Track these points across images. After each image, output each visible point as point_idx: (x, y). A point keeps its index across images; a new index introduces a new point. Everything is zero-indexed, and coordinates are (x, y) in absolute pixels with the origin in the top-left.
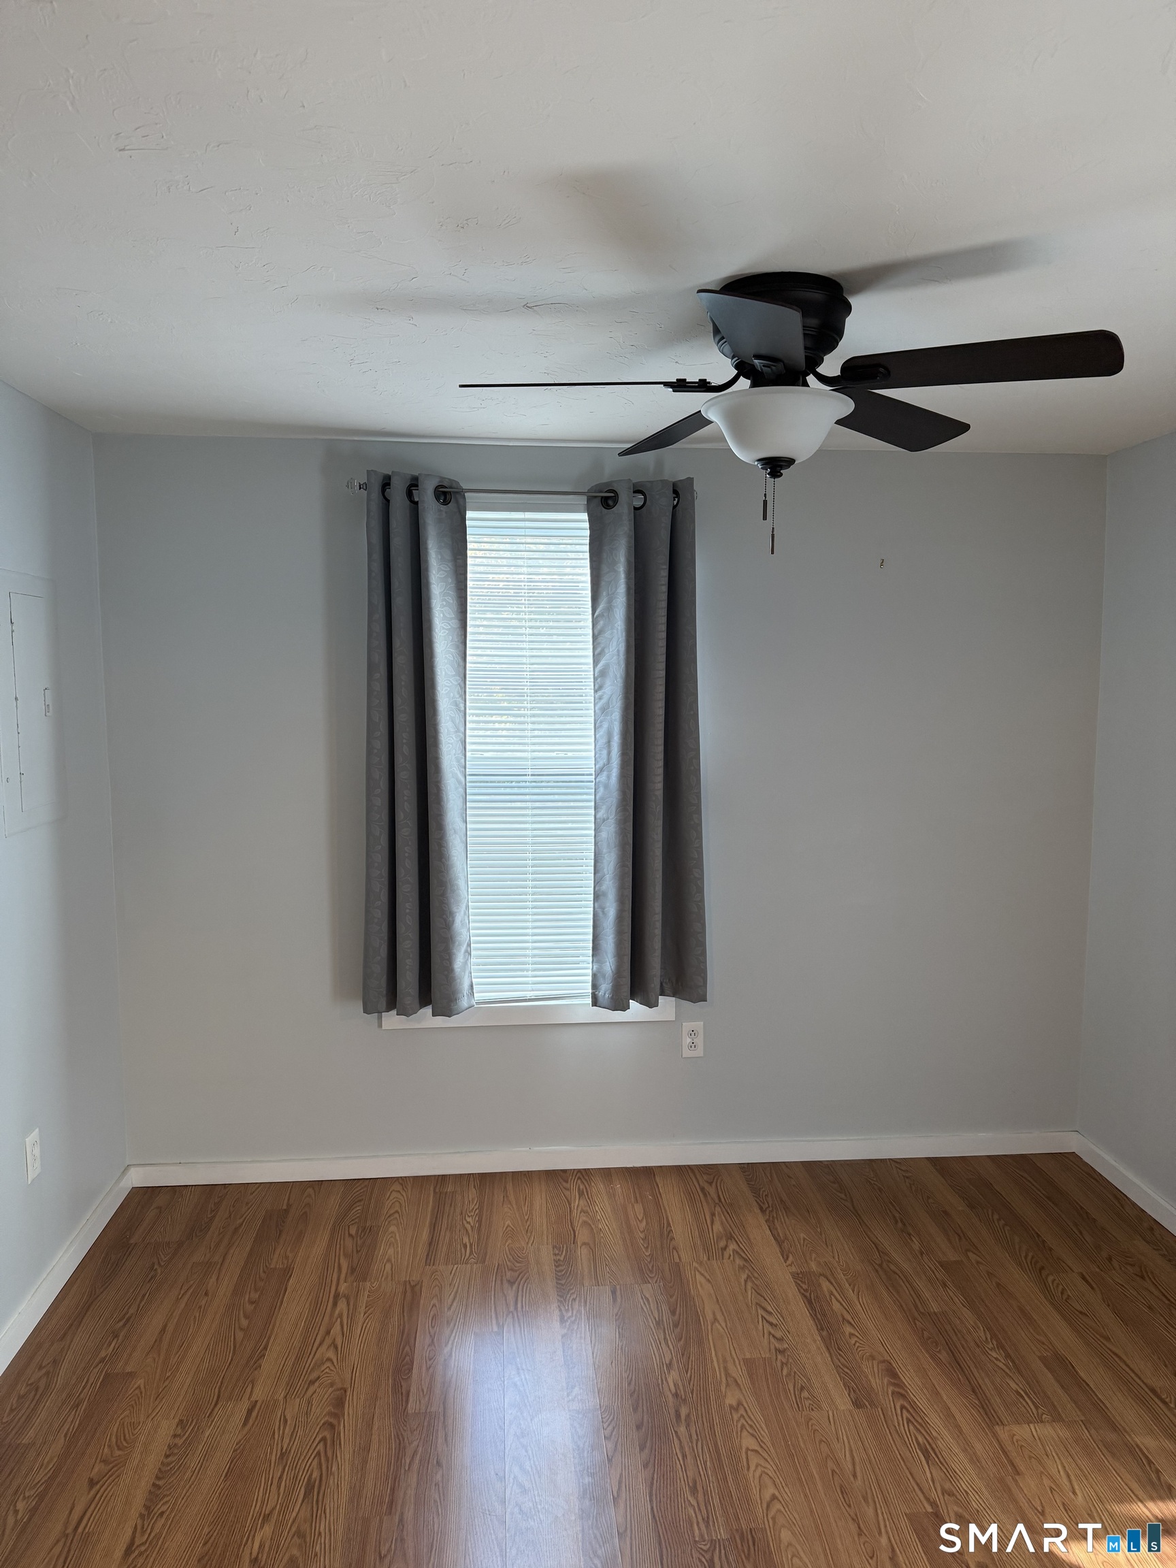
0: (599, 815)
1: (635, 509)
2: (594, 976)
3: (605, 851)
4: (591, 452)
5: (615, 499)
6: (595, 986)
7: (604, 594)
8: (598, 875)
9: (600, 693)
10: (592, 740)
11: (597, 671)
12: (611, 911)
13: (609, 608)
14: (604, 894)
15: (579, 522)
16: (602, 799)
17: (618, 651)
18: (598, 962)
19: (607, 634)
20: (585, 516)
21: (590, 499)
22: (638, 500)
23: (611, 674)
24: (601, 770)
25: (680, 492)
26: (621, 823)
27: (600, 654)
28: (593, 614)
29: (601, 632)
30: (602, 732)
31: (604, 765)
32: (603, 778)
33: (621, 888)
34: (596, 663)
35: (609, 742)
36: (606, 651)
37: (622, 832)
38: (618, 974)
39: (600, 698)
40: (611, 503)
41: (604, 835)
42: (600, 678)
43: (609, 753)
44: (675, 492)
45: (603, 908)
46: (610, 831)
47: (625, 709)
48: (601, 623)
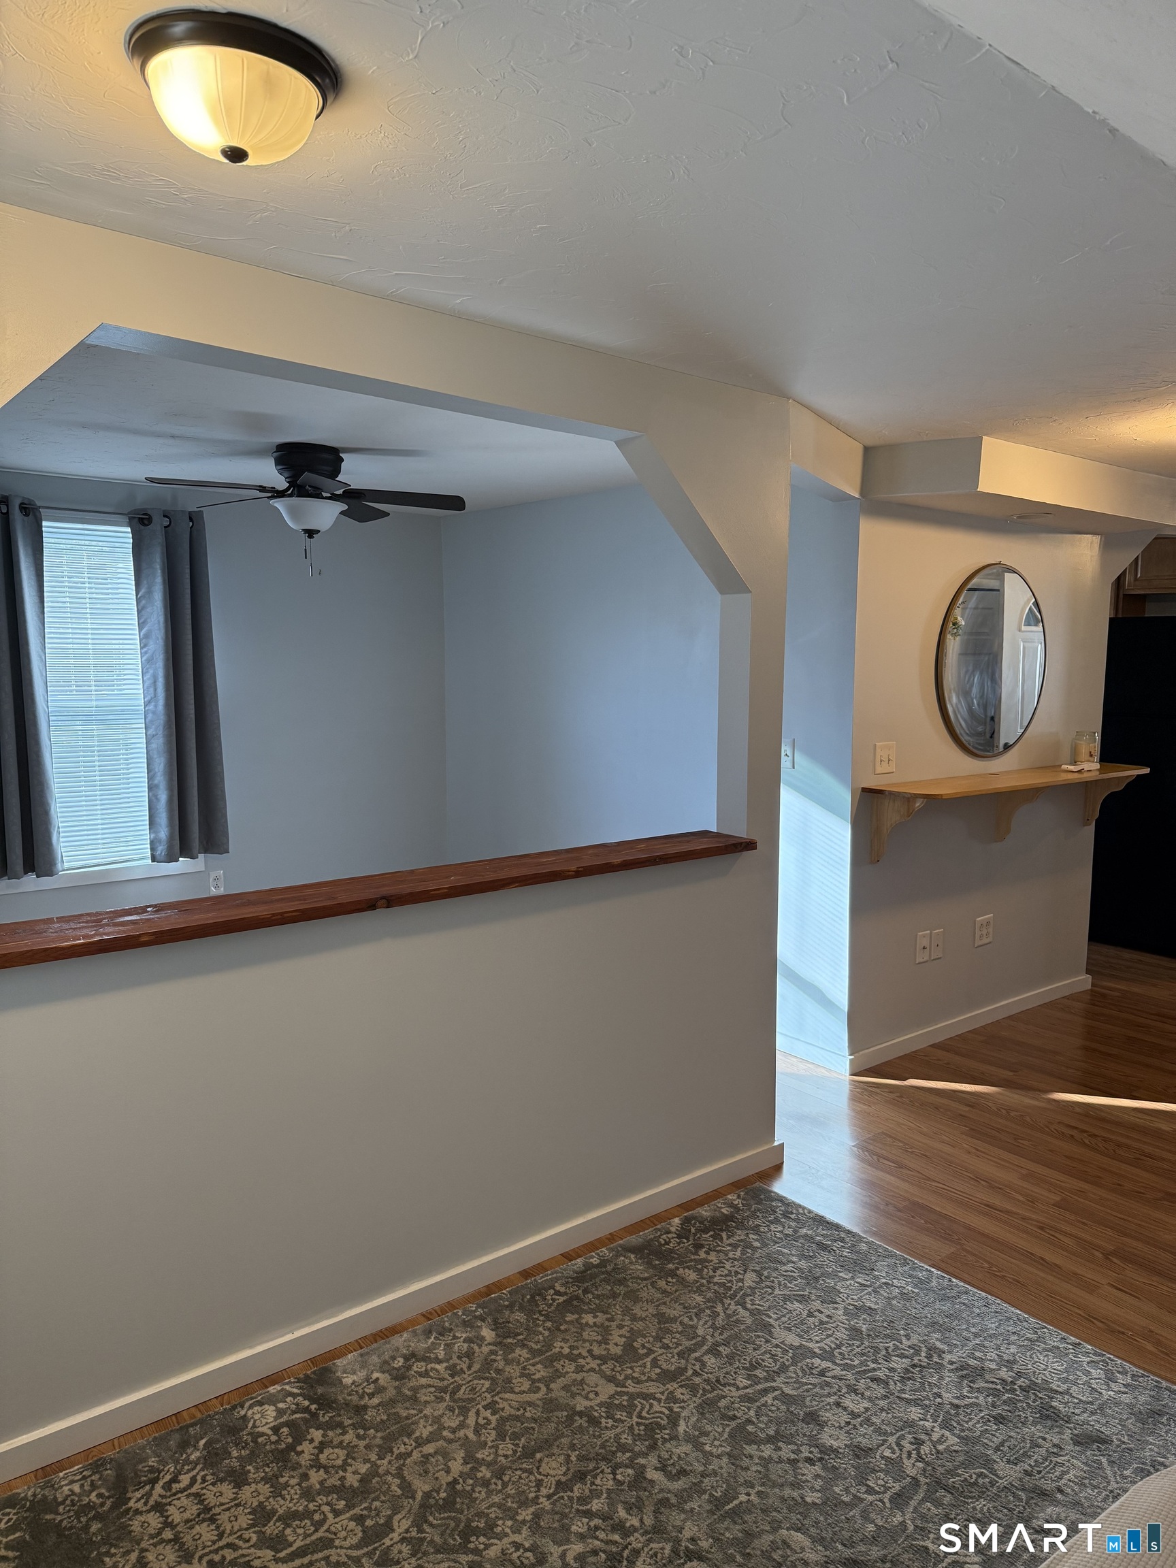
0: (149, 733)
1: (165, 527)
2: (152, 843)
3: (155, 756)
4: (130, 487)
5: (150, 520)
6: (152, 849)
7: (145, 582)
8: (151, 774)
9: (145, 650)
10: (141, 682)
11: (142, 634)
12: (163, 797)
13: (150, 592)
14: (157, 786)
15: (123, 535)
16: (151, 721)
17: (159, 622)
18: (154, 832)
19: (149, 610)
20: (129, 530)
21: (131, 519)
22: (166, 522)
23: (154, 637)
24: (149, 702)
25: (195, 518)
26: (168, 737)
27: (143, 623)
28: (137, 596)
29: (143, 608)
30: (148, 676)
31: (152, 698)
32: (151, 707)
33: (170, 781)
34: (140, 629)
35: (155, 682)
36: (149, 620)
37: (168, 742)
38: (171, 838)
39: (146, 653)
40: (146, 522)
41: (154, 746)
42: (145, 640)
43: (155, 690)
44: (191, 519)
45: (156, 796)
46: (159, 743)
47: (166, 660)
48: (144, 602)
